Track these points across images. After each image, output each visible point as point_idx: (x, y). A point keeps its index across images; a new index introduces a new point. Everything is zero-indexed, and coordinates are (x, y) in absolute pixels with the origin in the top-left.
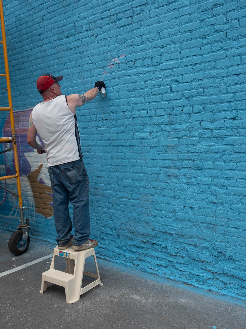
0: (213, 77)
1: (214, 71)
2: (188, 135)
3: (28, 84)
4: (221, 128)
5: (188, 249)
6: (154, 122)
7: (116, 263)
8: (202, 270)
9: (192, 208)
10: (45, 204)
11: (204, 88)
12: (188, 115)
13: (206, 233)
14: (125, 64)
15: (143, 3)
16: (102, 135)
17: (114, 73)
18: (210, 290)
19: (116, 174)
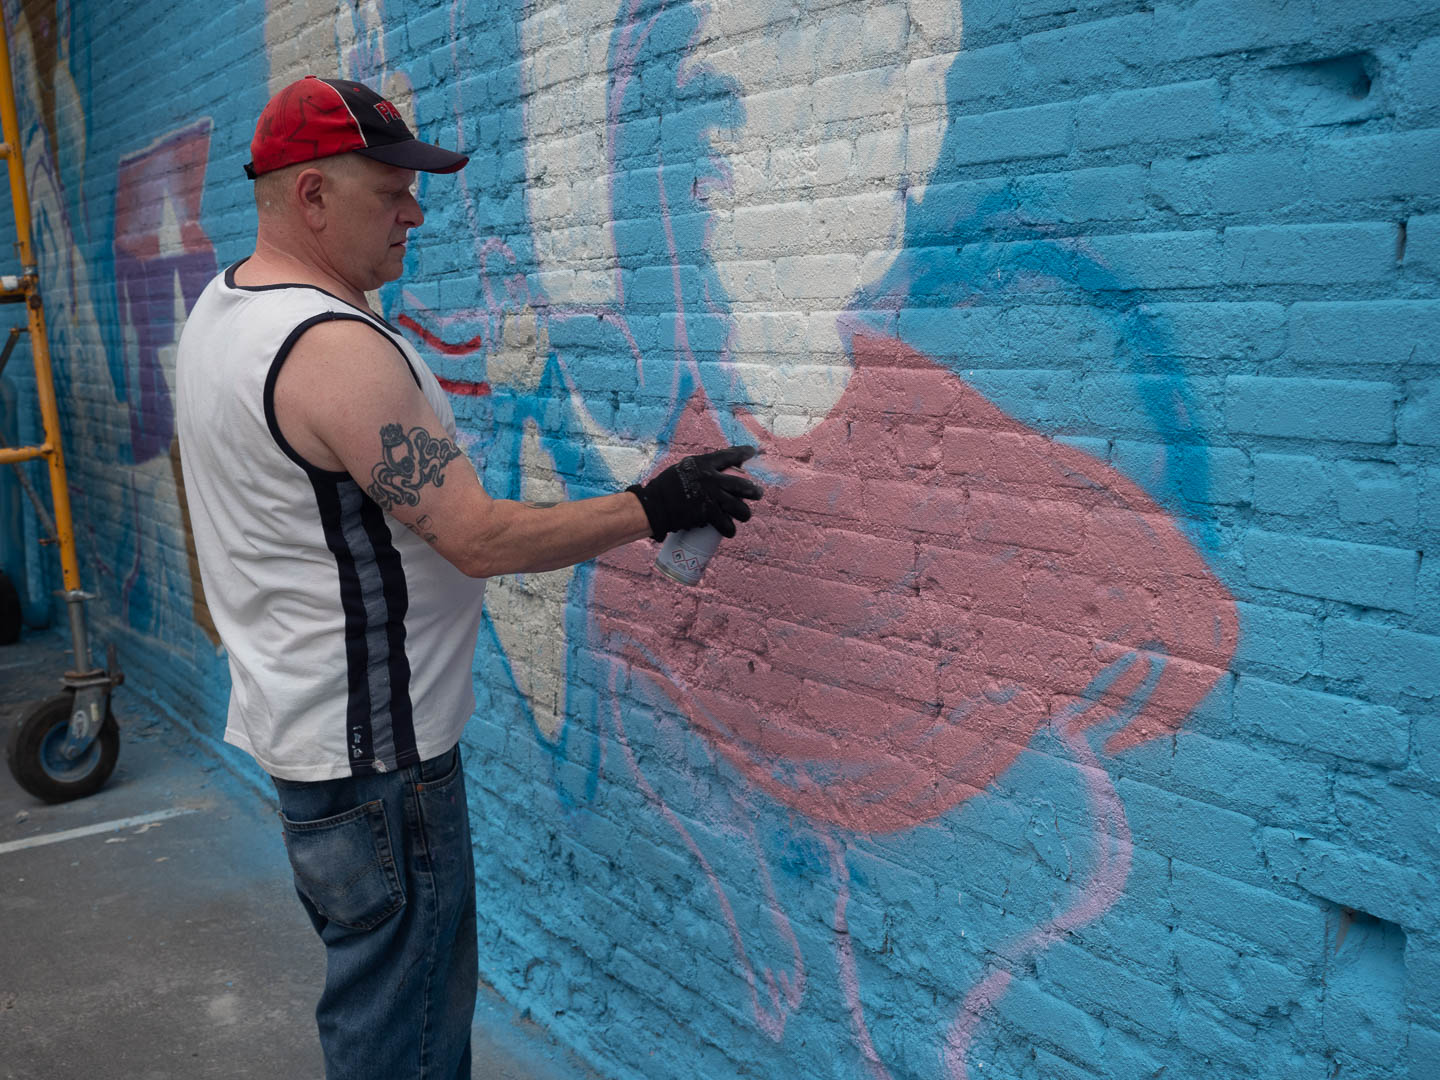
2: (456, 263)
4: (517, 225)
8: (523, 918)
18: (527, 1013)
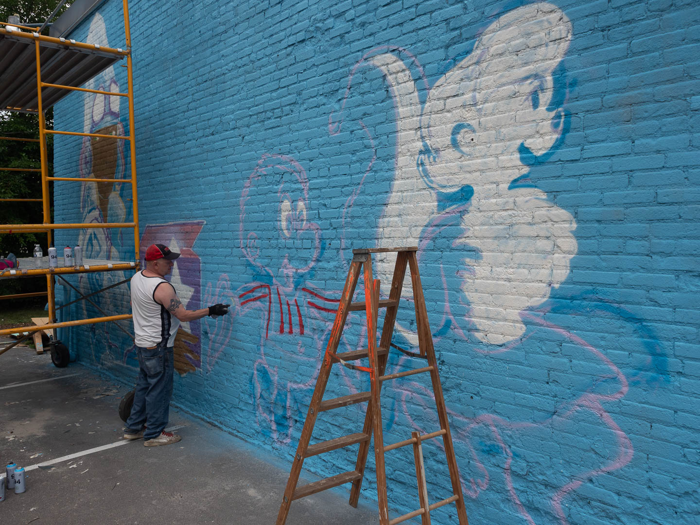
0: (362, 205)
1: (363, 197)
3: (169, 190)
5: (332, 431)
6: (301, 256)
7: (253, 444)
9: (337, 375)
10: (180, 355)
11: (353, 217)
12: (335, 251)
13: (351, 411)
14: (272, 177)
15: (292, 102)
16: (245, 268)
17: (261, 187)
19: (258, 321)
